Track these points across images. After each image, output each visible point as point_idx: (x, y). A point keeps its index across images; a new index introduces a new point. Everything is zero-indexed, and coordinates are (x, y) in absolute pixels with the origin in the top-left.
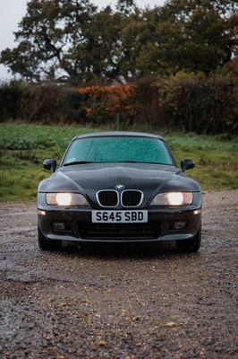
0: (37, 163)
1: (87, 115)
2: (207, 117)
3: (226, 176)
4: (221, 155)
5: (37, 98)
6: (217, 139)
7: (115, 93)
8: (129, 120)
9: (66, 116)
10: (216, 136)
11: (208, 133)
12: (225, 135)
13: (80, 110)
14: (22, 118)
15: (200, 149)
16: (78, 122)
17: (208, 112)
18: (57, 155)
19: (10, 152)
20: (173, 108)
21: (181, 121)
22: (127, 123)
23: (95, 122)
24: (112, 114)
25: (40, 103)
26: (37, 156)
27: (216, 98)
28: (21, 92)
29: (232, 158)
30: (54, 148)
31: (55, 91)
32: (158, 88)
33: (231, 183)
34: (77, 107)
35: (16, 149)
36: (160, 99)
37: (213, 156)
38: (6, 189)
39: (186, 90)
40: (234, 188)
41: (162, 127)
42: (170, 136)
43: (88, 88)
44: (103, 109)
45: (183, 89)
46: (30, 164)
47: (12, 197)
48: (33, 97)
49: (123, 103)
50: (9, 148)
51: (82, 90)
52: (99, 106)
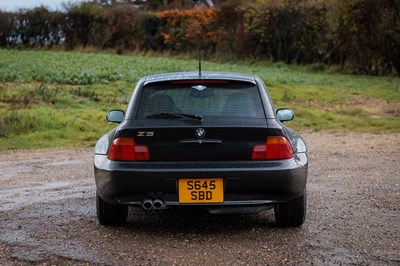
0: (97, 100)
1: (165, 42)
2: (297, 44)
3: (311, 115)
4: (309, 90)
5: (111, 23)
6: (308, 70)
7: (196, 18)
8: (211, 47)
9: (142, 42)
10: (307, 66)
11: (299, 62)
12: (317, 65)
13: (157, 36)
14: (94, 44)
15: (285, 82)
16: (155, 49)
17: (299, 39)
18: (120, 91)
19: (68, 87)
20: (259, 35)
21: (269, 49)
22: (209, 51)
23: (174, 49)
24: (193, 41)
25: (114, 28)
26: (97, 92)
27: (308, 23)
28: (93, 16)
29: (320, 93)
30: (118, 83)
31: (130, 14)
32: (243, 12)
33: (315, 124)
34: (154, 32)
35: (76, 83)
36: (246, 25)
37: (299, 91)
38: (57, 131)
39: (274, 15)
40: (316, 130)
41: (248, 56)
42: (256, 66)
43: (167, 12)
44: (183, 35)
45: (271, 13)
46: (89, 102)
47: (62, 141)
48: (106, 21)
49: (204, 28)
50: (68, 83)
51: (159, 14)
52: (178, 32)
